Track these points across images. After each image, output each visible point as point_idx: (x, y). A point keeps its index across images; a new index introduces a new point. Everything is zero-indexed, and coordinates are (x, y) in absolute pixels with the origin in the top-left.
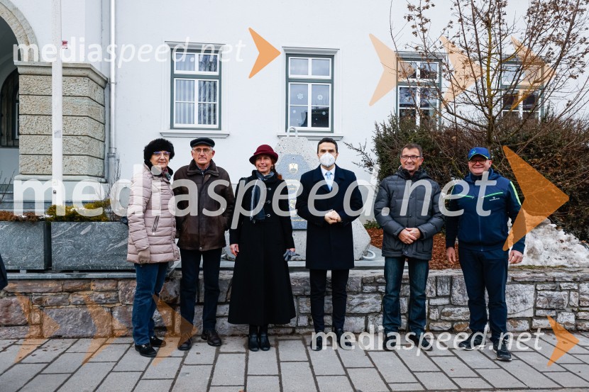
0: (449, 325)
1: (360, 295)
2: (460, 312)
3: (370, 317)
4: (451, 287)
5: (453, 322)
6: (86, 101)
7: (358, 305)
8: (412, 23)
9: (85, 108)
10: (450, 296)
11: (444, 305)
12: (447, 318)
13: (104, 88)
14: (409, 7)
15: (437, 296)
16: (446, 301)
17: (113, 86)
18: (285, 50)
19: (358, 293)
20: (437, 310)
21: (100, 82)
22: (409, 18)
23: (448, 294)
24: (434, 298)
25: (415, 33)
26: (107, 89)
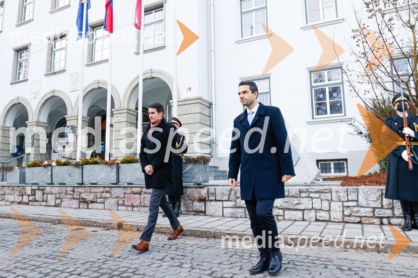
0: (358, 219)
1: (299, 199)
2: (365, 211)
3: (305, 212)
4: (358, 195)
5: (361, 217)
6: (199, 115)
7: (297, 204)
8: (356, 39)
9: (198, 118)
10: (357, 201)
11: (354, 206)
12: (356, 215)
13: (210, 108)
14: (353, 31)
15: (348, 201)
16: (355, 204)
17: (214, 106)
18: (308, 70)
19: (297, 197)
20: (349, 209)
21: (207, 105)
22: (354, 37)
23: (356, 199)
24: (347, 201)
25: (358, 45)
26: (211, 108)
